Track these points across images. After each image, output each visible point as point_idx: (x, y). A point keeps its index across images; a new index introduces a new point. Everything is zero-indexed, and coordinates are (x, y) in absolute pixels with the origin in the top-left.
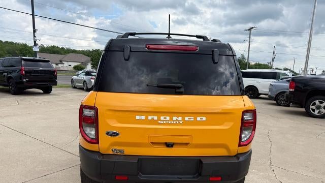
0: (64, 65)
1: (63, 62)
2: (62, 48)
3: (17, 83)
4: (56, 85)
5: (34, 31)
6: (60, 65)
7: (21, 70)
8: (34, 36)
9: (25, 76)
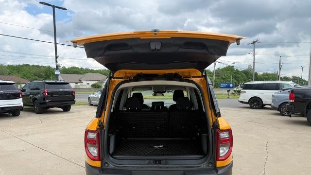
0: (83, 84)
1: (82, 81)
2: (82, 68)
3: (41, 104)
4: (74, 103)
5: (56, 58)
6: (79, 84)
7: (44, 92)
8: (56, 62)
9: (48, 98)
